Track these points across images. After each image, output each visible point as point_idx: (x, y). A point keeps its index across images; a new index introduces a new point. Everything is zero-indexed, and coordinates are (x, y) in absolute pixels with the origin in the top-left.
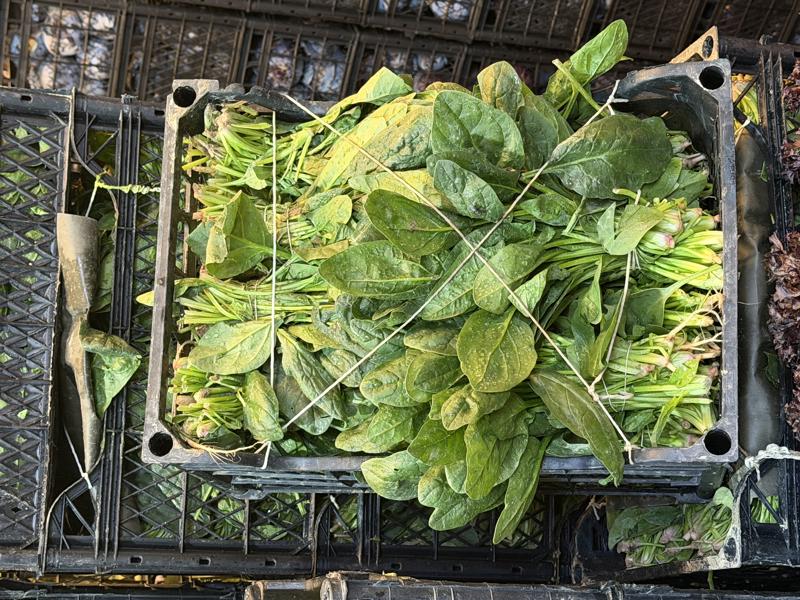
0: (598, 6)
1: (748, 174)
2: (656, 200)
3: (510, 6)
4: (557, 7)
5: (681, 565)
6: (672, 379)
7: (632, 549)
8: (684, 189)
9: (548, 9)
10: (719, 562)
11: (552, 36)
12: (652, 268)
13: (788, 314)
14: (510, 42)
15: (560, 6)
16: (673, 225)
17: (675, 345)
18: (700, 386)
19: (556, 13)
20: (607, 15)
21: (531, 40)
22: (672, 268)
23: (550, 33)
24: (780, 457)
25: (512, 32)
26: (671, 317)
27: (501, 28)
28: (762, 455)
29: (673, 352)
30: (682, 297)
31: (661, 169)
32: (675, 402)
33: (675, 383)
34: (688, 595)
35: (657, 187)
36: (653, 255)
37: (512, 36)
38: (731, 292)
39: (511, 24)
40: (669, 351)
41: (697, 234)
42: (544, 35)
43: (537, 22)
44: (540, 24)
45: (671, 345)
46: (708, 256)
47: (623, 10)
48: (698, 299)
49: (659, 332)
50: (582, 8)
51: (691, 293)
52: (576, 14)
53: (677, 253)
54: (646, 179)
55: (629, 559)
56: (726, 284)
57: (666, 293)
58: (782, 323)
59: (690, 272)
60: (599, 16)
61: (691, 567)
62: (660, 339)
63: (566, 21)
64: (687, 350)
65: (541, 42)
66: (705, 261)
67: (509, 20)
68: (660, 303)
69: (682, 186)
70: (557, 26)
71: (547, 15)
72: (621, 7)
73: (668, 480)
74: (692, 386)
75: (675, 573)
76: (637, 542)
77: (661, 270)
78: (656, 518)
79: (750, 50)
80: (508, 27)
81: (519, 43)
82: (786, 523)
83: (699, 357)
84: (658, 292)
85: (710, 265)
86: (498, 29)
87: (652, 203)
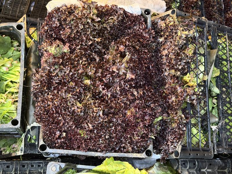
0: (29, 10)
1: (33, 53)
2: (5, 58)
3: (6, 8)
4: (18, 10)
5: (11, 154)
6: (5, 106)
7: (4, 150)
8: (14, 56)
9: (16, 10)
10: (19, 153)
11: (17, 17)
12: (2, 76)
13: (35, 89)
14: (6, 17)
15: (19, 9)
16: (8, 65)
17: (7, 97)
18: (13, 107)
19: (18, 11)
20: (31, 13)
21: (11, 17)
22: (8, 76)
23: (17, 16)
24: (37, 126)
25: (7, 15)
26: (7, 89)
27: (3, 13)
28: (32, 125)
29: (6, 99)
30: (10, 84)
31: (7, 50)
32: (6, 112)
33: (6, 107)
34: (10, 162)
35: (6, 55)
36: (3, 73)
37: (6, 16)
38: (22, 83)
39: (6, 13)
40: (5, 98)
41: (15, 68)
42: (15, 16)
43: (13, 13)
44: (14, 13)
45: (6, 97)
46: (17, 73)
47: (36, 12)
48: (15, 85)
49: (4, 93)
50: (25, 10)
51: (13, 83)
52: (24, 12)
53: (10, 72)
54: (3, 52)
55: (3, 152)
56: (20, 81)
57: (6, 83)
58: (33, 92)
59: (13, 78)
60: (30, 13)
61: (13, 155)
62: (3, 95)
63: (21, 14)
64: (11, 98)
65: (14, 18)
66: (17, 75)
67: (5, 12)
68: (4, 85)
69: (14, 55)
70: (18, 14)
71: (16, 12)
72: (35, 11)
73: (10, 132)
74: (11, 108)
75: (10, 156)
76: (5, 148)
77: (5, 77)
78: (10, 142)
79: (35, 21)
80: (5, 13)
81: (8, 18)
82: (37, 142)
83: (14, 100)
84: (3, 82)
85: (17, 76)
86: (2, 14)
87: (4, 59)
